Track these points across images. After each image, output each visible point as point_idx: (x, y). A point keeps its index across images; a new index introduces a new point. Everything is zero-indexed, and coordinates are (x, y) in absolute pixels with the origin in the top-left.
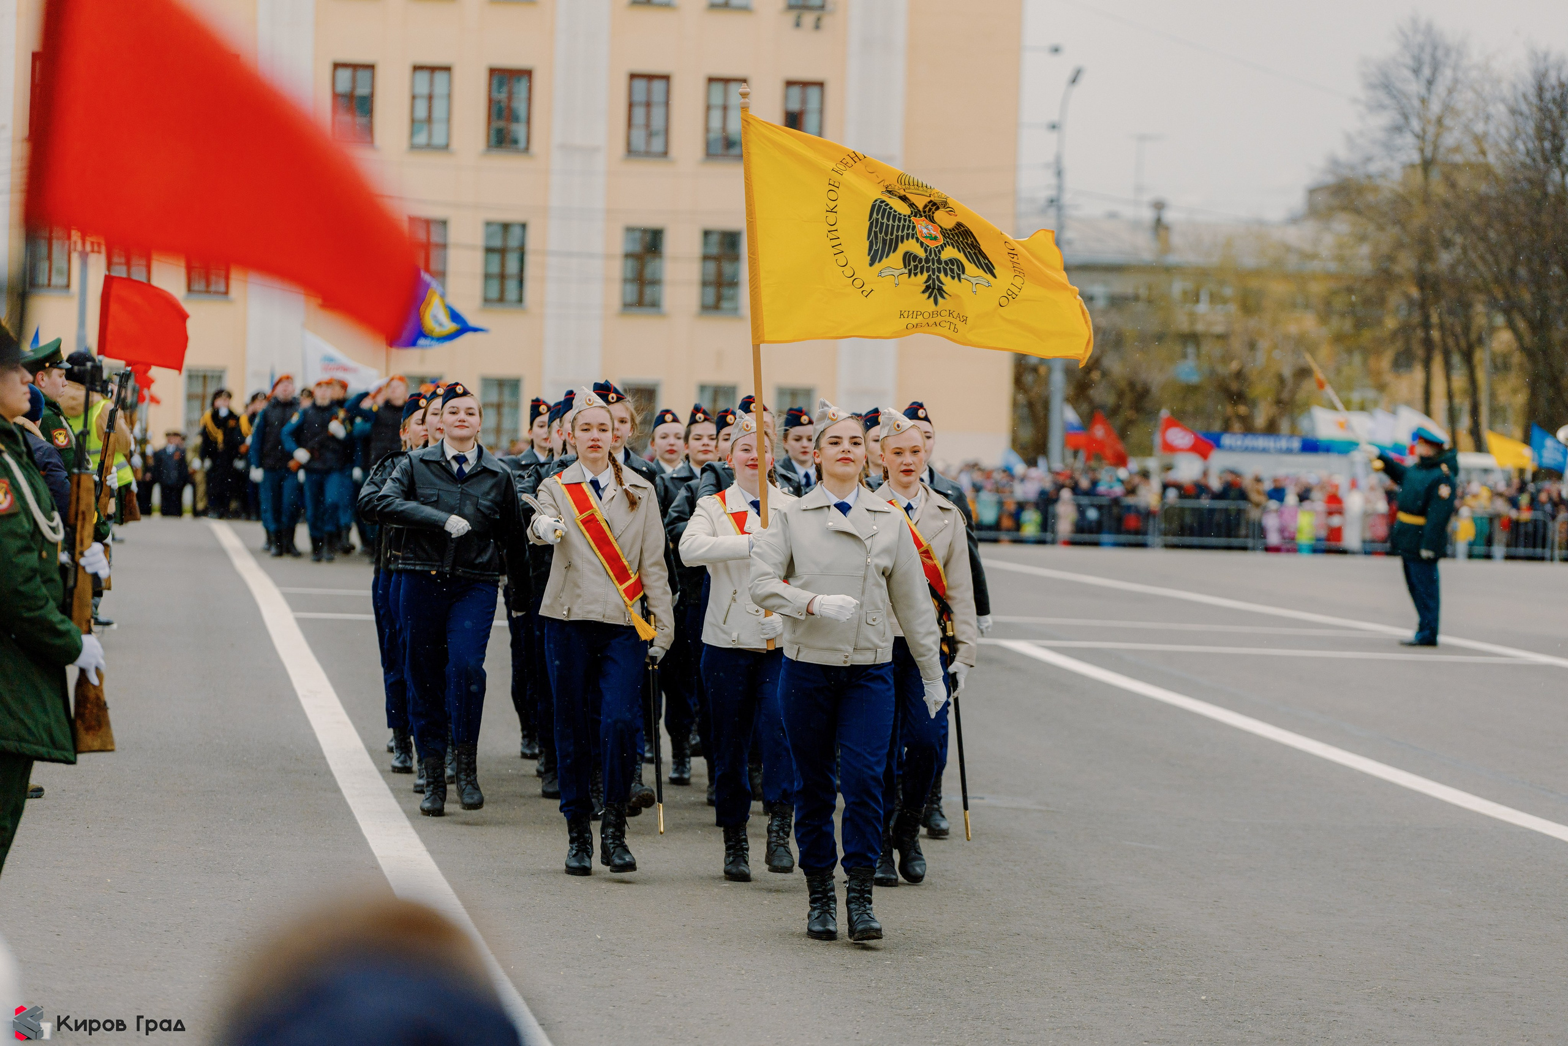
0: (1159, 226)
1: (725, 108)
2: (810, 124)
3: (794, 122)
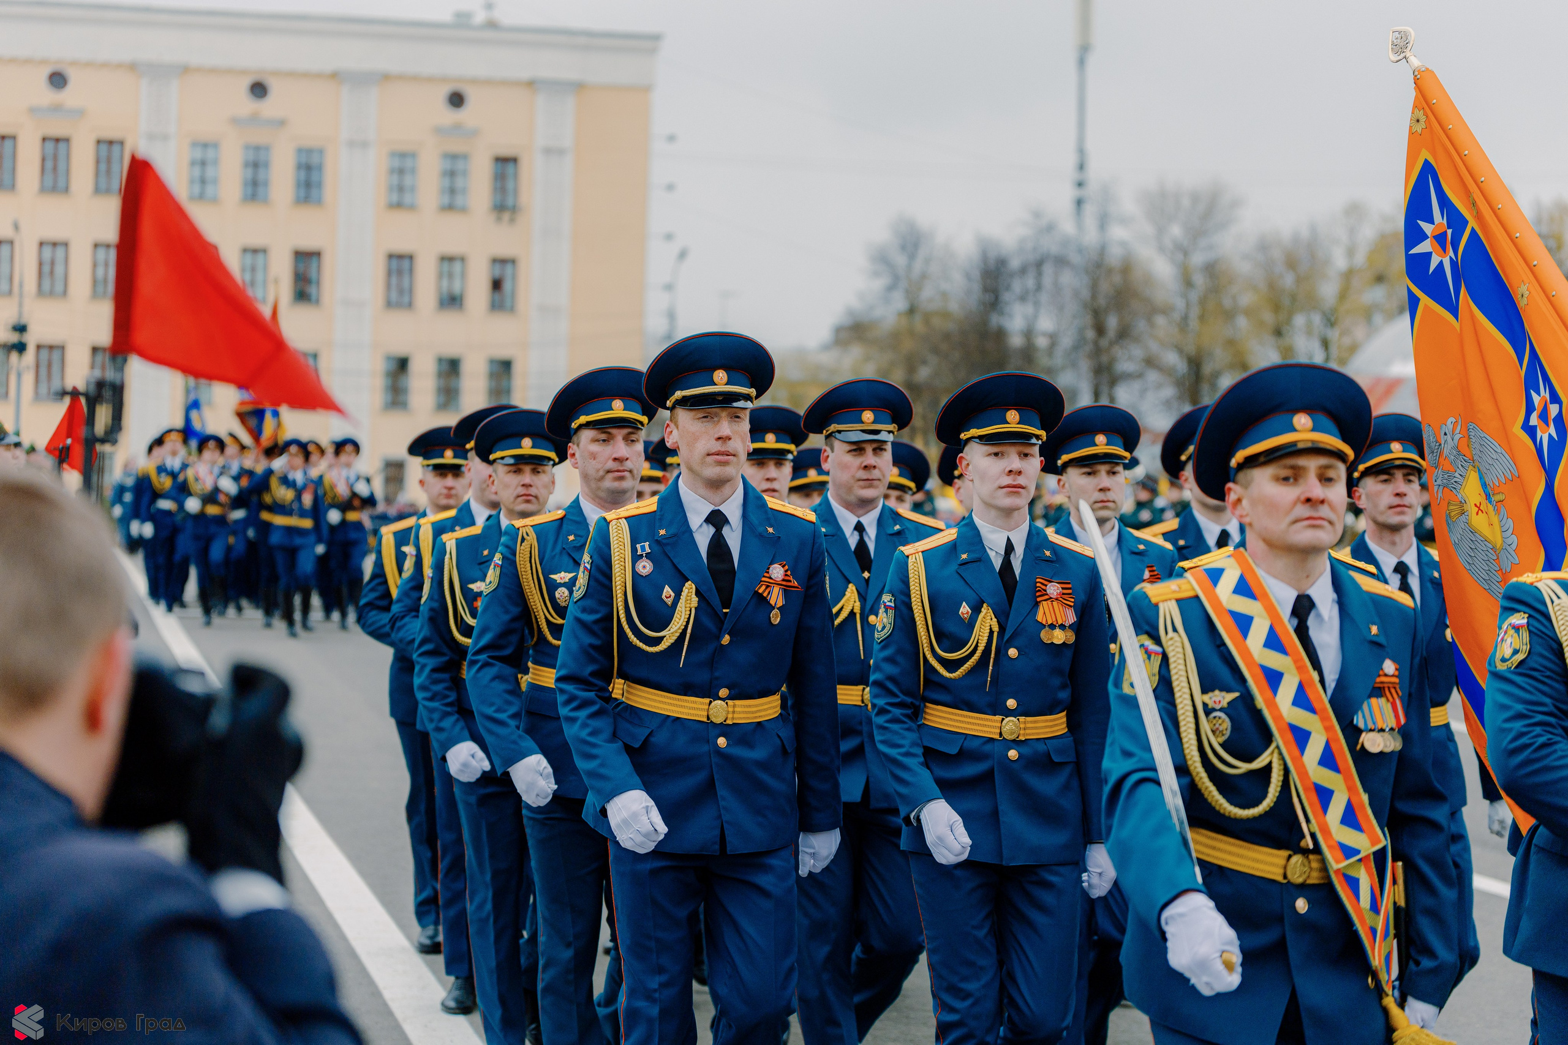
1: (451, 276)
2: (507, 286)
3: (497, 285)
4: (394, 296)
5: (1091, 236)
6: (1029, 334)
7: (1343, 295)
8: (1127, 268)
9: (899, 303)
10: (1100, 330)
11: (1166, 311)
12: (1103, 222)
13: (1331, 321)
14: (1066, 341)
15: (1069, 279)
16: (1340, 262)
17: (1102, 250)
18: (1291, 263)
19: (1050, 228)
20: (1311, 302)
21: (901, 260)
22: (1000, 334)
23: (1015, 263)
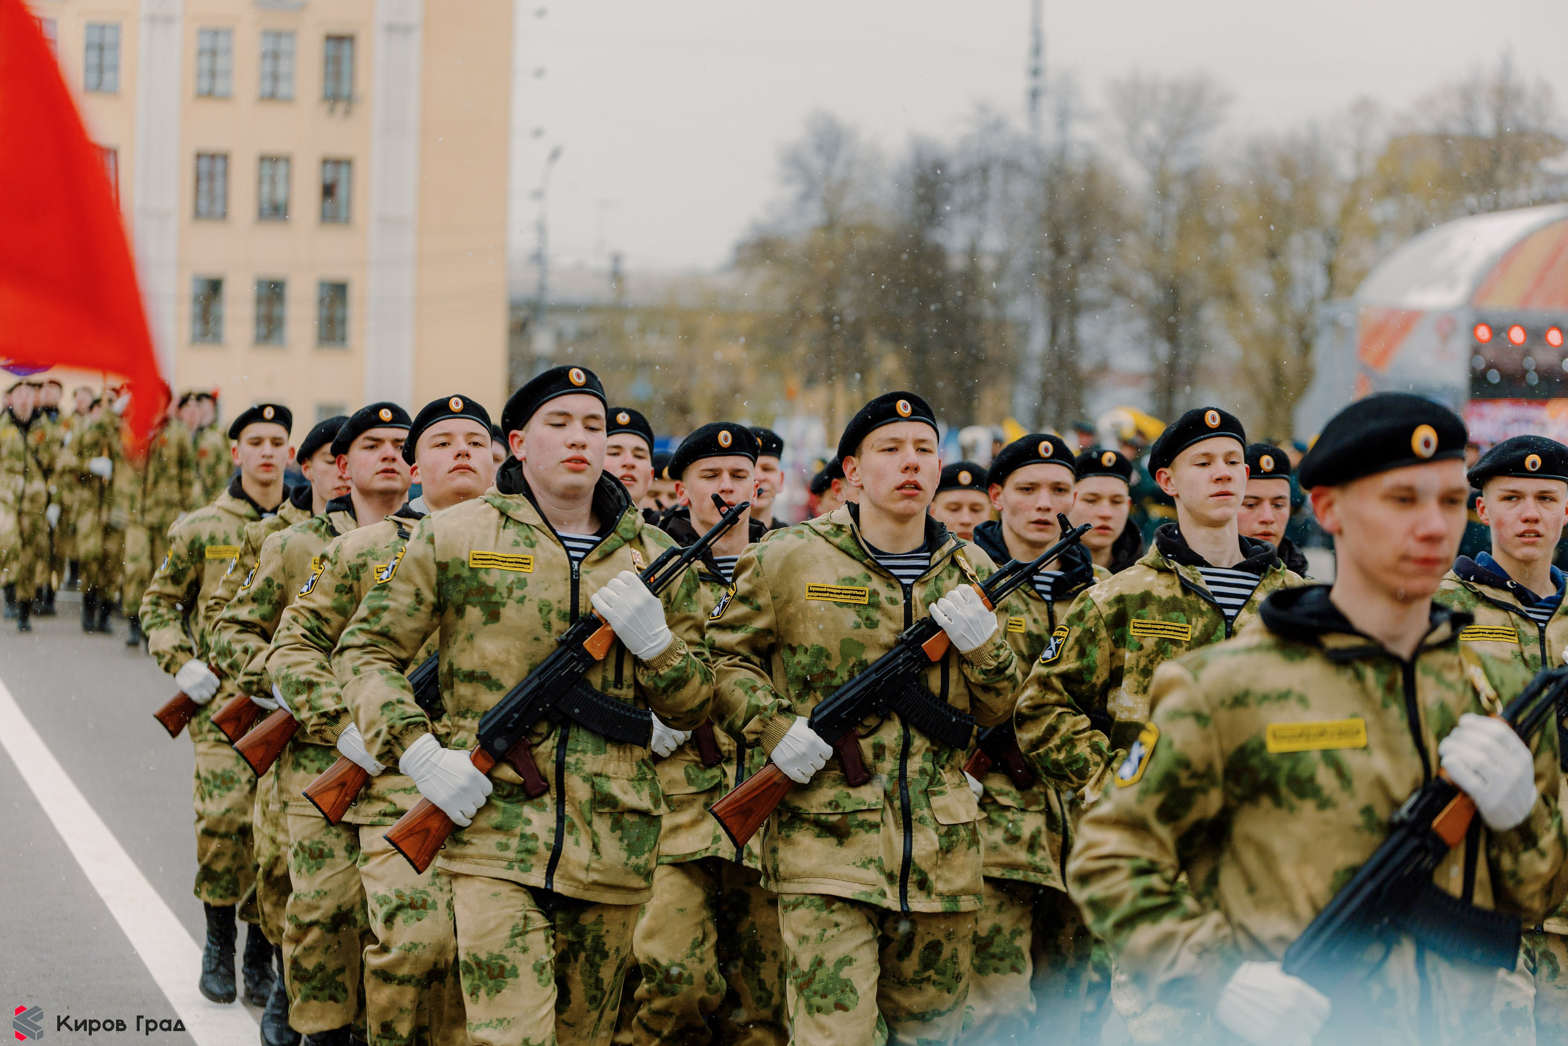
0: (617, 276)
1: (273, 181)
2: (341, 192)
3: (328, 191)
4: (204, 204)
5: (1048, 137)
6: (972, 252)
7: (1348, 210)
8: (1092, 175)
9: (815, 215)
10: (1059, 248)
11: (1136, 227)
12: (1064, 117)
13: (1333, 242)
14: (1018, 263)
15: (1021, 189)
16: (1346, 169)
17: (1062, 152)
18: (1287, 169)
19: (997, 126)
20: (1311, 219)
21: (817, 163)
22: (937, 255)
23: (956, 168)
